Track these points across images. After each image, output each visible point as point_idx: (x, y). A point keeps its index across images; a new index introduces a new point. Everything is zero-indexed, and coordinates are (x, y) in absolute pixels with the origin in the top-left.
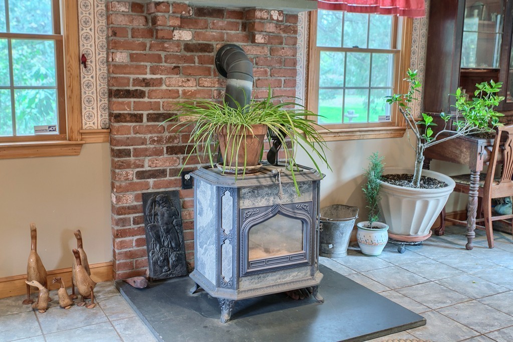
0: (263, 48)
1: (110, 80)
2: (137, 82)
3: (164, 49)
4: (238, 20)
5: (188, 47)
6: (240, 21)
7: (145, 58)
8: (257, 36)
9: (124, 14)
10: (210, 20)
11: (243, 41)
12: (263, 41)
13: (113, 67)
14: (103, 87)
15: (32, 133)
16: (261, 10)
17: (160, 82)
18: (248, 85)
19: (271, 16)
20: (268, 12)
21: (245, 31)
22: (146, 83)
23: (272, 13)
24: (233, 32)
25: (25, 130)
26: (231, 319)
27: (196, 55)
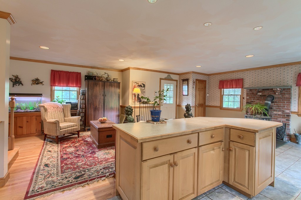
1: (247, 101)
2: (250, 101)
3: (256, 96)
5: (261, 96)
6: (271, 91)
7: (252, 98)
8: (276, 93)
9: (248, 91)
10: (265, 91)
11: (273, 94)
13: (247, 99)
14: (246, 102)
15: (236, 108)
17: (255, 101)
20: (277, 89)
21: (273, 92)
22: (252, 101)
24: (271, 93)
25: (235, 107)
27: (262, 97)
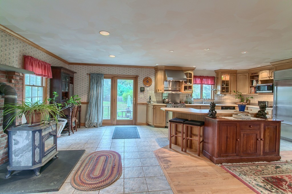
0: (13, 84)
4: (4, 75)
6: (5, 75)
8: (12, 81)
11: (6, 82)
12: (14, 82)
16: (17, 72)
18: (16, 97)
19: (20, 75)
20: (19, 73)
21: (7, 78)
23: (20, 74)
26: (40, 173)
